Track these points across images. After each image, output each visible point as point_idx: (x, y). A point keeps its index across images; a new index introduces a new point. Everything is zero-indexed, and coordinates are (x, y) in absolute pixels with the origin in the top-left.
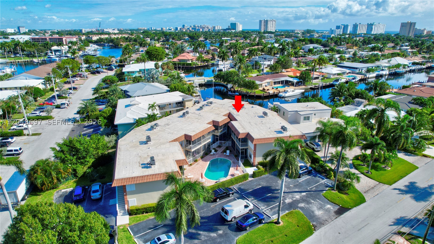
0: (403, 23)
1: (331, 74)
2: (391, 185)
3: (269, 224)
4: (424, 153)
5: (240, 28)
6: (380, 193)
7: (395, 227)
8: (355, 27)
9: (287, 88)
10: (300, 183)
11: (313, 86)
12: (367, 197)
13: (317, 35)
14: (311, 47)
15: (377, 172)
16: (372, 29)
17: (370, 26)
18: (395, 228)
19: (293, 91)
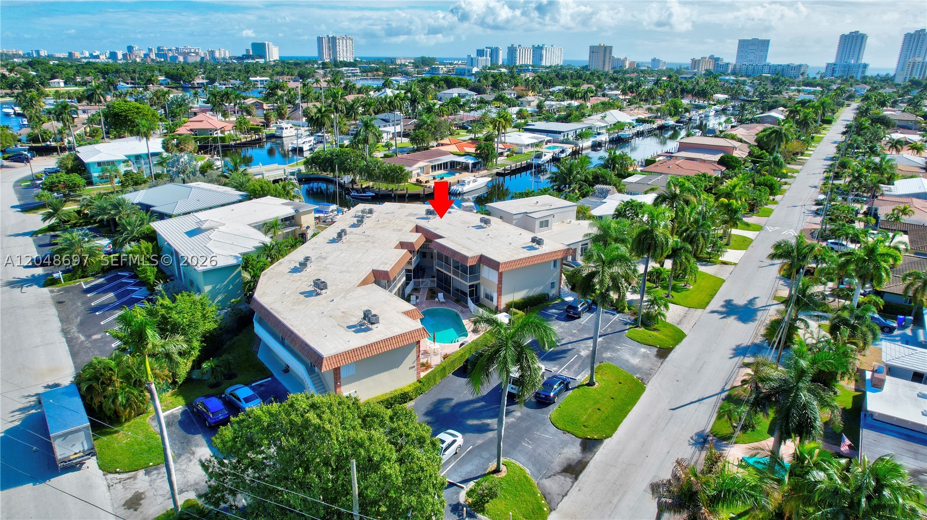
0: (593, 47)
1: (521, 146)
2: (704, 308)
3: (581, 388)
4: (720, 259)
5: (274, 54)
6: (697, 321)
7: (736, 359)
8: (512, 51)
9: (458, 176)
10: (584, 325)
11: (500, 170)
12: (685, 328)
13: (445, 69)
14: (455, 95)
15: (679, 294)
16: (541, 56)
17: (538, 51)
18: (739, 360)
19: (475, 181)
